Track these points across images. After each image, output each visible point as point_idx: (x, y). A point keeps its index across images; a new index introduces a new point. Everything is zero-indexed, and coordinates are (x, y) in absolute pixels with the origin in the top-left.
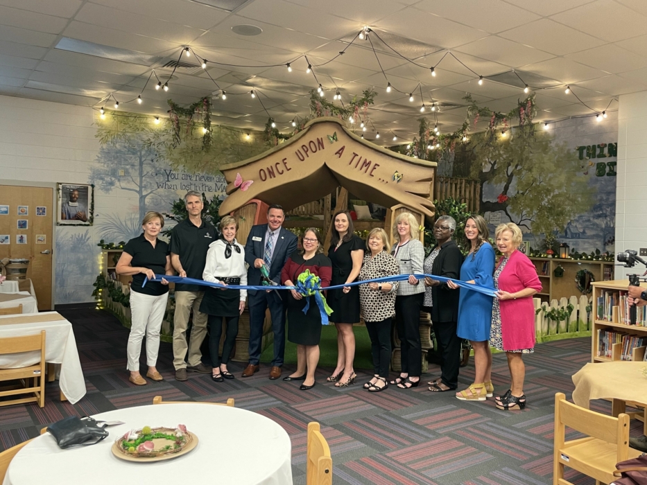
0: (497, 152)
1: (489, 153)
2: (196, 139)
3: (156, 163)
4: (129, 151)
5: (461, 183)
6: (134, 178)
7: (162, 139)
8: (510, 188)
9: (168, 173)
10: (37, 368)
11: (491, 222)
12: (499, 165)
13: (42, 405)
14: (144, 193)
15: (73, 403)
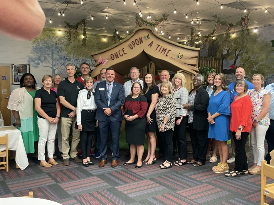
0: (230, 44)
1: (226, 45)
2: (79, 41)
3: (60, 53)
4: (46, 47)
5: (212, 60)
6: (49, 61)
7: (62, 41)
8: (237, 62)
9: (66, 58)
10: (4, 153)
11: (227, 80)
12: (231, 51)
13: (7, 170)
14: (54, 68)
15: (22, 170)
